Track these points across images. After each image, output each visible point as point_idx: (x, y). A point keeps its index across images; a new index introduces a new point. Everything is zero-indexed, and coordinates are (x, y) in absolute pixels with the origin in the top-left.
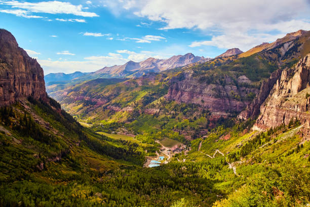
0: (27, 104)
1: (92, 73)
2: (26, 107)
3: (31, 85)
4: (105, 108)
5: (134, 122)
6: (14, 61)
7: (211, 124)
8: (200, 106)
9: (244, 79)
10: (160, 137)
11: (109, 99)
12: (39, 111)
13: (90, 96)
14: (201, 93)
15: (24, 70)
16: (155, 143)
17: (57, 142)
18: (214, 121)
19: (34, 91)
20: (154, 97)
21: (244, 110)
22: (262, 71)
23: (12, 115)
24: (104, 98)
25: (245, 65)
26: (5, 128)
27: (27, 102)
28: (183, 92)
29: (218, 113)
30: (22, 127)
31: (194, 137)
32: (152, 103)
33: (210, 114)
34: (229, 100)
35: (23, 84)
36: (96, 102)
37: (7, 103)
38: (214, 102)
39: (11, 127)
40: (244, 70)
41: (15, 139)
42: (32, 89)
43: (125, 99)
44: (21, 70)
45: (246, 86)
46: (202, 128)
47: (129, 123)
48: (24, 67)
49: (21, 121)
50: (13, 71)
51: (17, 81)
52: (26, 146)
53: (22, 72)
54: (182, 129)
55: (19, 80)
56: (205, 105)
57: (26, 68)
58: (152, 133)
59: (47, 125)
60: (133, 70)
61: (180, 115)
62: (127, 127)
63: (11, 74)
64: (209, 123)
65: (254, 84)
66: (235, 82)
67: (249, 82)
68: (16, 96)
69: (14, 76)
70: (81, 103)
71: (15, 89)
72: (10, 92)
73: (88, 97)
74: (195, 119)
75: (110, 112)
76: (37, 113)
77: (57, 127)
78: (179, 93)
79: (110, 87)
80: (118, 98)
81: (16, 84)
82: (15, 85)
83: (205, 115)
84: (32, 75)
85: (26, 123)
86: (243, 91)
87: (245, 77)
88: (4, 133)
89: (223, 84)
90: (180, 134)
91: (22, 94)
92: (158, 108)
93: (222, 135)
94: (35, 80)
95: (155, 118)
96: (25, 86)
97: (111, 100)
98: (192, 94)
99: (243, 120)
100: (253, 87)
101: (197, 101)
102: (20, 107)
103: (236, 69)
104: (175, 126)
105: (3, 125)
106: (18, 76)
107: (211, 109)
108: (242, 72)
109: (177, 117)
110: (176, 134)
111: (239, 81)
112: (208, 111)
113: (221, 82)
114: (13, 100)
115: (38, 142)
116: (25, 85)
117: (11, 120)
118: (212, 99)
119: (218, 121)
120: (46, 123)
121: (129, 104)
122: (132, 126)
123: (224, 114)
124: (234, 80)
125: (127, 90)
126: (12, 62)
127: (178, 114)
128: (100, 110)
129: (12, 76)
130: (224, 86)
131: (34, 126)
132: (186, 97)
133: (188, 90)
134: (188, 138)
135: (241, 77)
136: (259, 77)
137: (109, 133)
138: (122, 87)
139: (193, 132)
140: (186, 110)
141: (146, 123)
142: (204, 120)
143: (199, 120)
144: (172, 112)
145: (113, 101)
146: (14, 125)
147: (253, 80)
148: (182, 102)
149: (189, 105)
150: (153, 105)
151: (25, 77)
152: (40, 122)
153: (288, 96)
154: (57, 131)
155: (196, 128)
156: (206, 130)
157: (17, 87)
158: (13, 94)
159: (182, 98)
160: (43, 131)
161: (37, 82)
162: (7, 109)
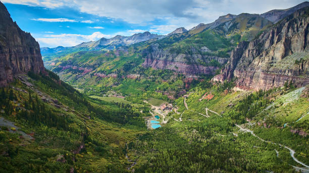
0: (28, 81)
1: (73, 47)
2: (28, 84)
3: (29, 59)
4: (92, 75)
5: (120, 86)
6: (7, 33)
7: (186, 86)
8: (175, 71)
9: (205, 49)
10: (147, 98)
11: (94, 67)
12: (44, 87)
13: (77, 65)
14: (172, 61)
15: (21, 43)
16: (144, 103)
17: (72, 122)
18: (188, 83)
19: (33, 65)
20: (132, 64)
21: (219, 74)
22: (217, 43)
23: (13, 97)
24: (89, 67)
25: (204, 39)
26: (6, 118)
27: (29, 78)
28: (158, 60)
29: (191, 76)
30: (29, 111)
31: (177, 97)
32: (132, 70)
33: (185, 77)
34: (197, 66)
35: (21, 59)
36: (83, 71)
37: (4, 83)
38: (187, 68)
39: (14, 114)
40: (204, 42)
41: (25, 135)
42: (31, 64)
43: (108, 67)
44: (16, 43)
45: (209, 54)
46: (181, 89)
47: (115, 86)
48: (19, 40)
49: (25, 104)
50: (8, 44)
51: (13, 56)
52: (41, 142)
53: (18, 46)
54: (165, 90)
55: (15, 54)
56: (179, 70)
57: (22, 42)
58: (139, 94)
59: (55, 102)
60: (106, 45)
61: (159, 79)
62: (115, 90)
63: (5, 48)
64: (185, 85)
65: (214, 52)
66: (199, 52)
67: (210, 51)
68: (14, 73)
69: (9, 50)
70: (69, 71)
71: (12, 65)
72: (7, 69)
73: (75, 67)
74: (173, 81)
75: (97, 78)
76: (42, 90)
77: (66, 102)
78: (155, 62)
79: (93, 58)
80: (102, 66)
81: (12, 59)
82: (11, 61)
83: (181, 78)
84: (29, 49)
85: (33, 105)
86: (207, 58)
87: (206, 48)
88: (6, 129)
89: (191, 53)
90: (163, 94)
91: (21, 69)
92: (138, 74)
93: (203, 95)
94: (33, 54)
95: (137, 81)
96: (23, 61)
97: (96, 68)
98: (165, 62)
99: (220, 82)
100: (213, 55)
101: (171, 67)
102: (20, 85)
103: (197, 42)
104: (158, 88)
105: (3, 115)
106: (14, 50)
107: (184, 73)
108: (203, 44)
109: (157, 80)
110: (160, 94)
111: (202, 51)
112: (183, 75)
113: (189, 52)
114: (11, 78)
115: (54, 129)
116: (23, 59)
117: (13, 104)
118: (185, 66)
119: (192, 82)
120: (54, 100)
121: (112, 71)
122: (119, 89)
123: (195, 77)
124: (198, 50)
125: (108, 60)
126: (5, 34)
127: (157, 78)
128: (88, 76)
129: (6, 50)
130: (191, 55)
131: (43, 107)
132: (161, 64)
133: (161, 58)
134: (172, 97)
135: (202, 48)
136: (217, 48)
137: (101, 96)
138: (104, 58)
139: (174, 92)
140: (163, 75)
141: (130, 86)
142: (180, 82)
143: (176, 83)
144: (151, 77)
145: (99, 69)
146: (17, 110)
147: (212, 50)
148: (158, 68)
149: (165, 70)
150: (134, 71)
151: (22, 51)
152: (47, 99)
153: (272, 63)
154: (67, 107)
155: (176, 89)
156: (184, 90)
157: (14, 62)
158: (10, 71)
159: (158, 65)
160: (54, 111)
161: (35, 56)
162: (5, 90)
